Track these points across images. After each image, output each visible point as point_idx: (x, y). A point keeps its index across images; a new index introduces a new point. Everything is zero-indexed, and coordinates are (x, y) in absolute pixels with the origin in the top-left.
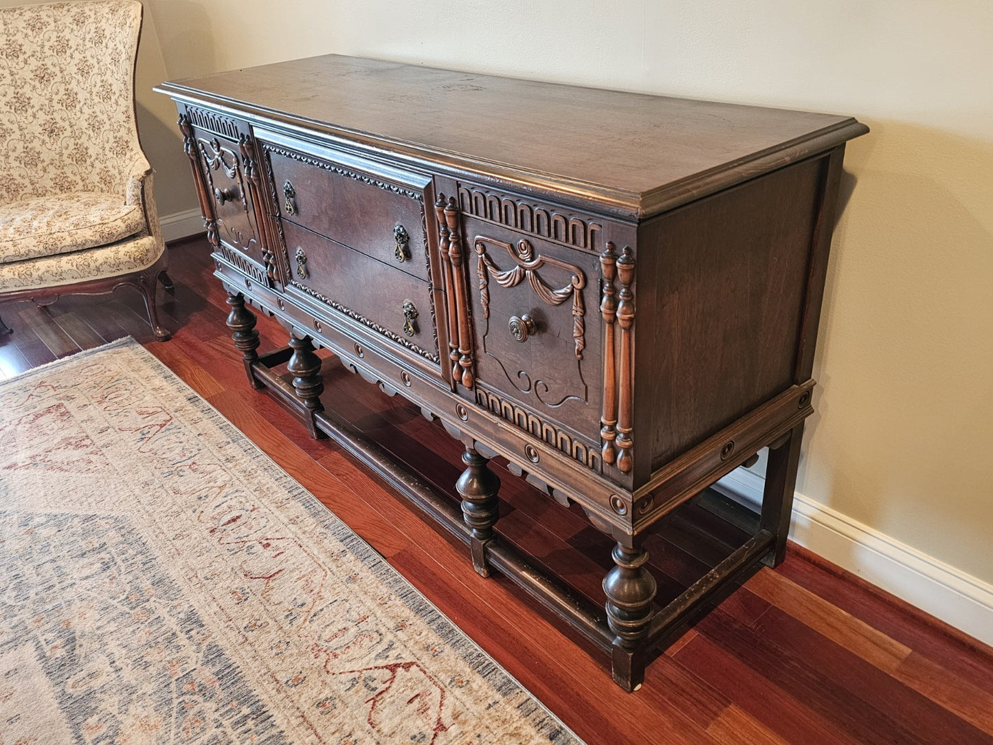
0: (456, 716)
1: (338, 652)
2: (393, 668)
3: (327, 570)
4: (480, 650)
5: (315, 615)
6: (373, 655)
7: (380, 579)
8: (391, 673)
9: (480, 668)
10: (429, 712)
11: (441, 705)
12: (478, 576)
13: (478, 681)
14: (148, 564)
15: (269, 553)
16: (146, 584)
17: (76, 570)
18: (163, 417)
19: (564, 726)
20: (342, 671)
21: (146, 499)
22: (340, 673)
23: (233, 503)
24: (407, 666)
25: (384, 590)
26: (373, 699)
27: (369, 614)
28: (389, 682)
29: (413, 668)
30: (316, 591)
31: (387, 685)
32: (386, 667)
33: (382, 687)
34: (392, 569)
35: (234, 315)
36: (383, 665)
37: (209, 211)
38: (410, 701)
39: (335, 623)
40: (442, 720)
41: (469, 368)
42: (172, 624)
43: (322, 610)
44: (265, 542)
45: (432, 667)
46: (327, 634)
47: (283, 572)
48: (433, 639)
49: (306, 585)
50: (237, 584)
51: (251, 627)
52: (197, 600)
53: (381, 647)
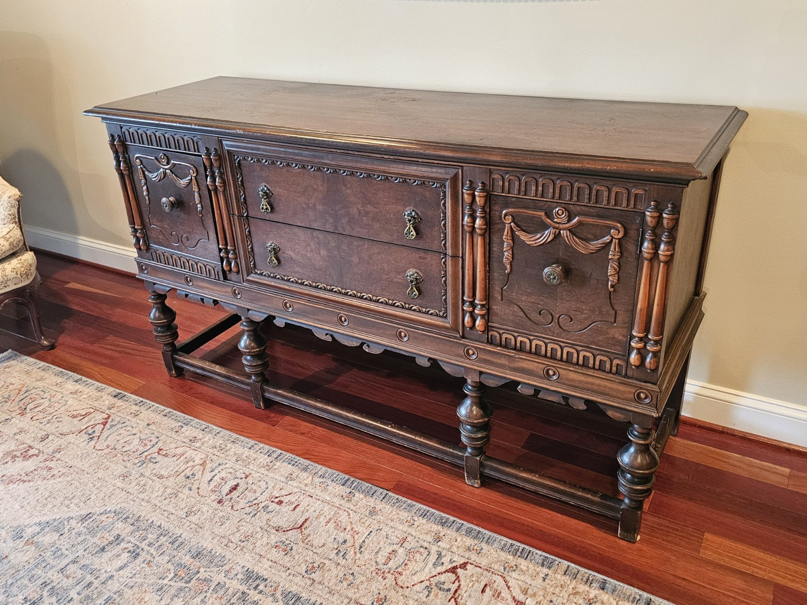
0: (525, 592)
1: (400, 570)
2: (453, 570)
3: (347, 510)
4: (510, 541)
5: (361, 547)
6: (430, 565)
7: (395, 507)
8: (454, 575)
9: (519, 553)
10: (503, 595)
11: (509, 588)
12: (472, 488)
13: (523, 564)
14: (176, 542)
15: (285, 509)
16: (187, 559)
17: (106, 564)
18: (100, 417)
19: (605, 578)
20: (413, 583)
21: (133, 488)
22: (413, 585)
23: (223, 474)
24: (464, 566)
25: (404, 515)
26: (452, 597)
27: (405, 535)
28: (457, 582)
29: (469, 567)
30: (349, 528)
31: (457, 584)
32: (447, 571)
33: (454, 587)
34: (400, 497)
35: (156, 311)
36: (444, 570)
37: (139, 220)
38: (483, 591)
39: (382, 549)
40: (517, 598)
41: (483, 316)
42: (235, 585)
43: (364, 542)
44: (277, 500)
45: (484, 562)
46: (381, 559)
47: (310, 520)
48: (469, 541)
49: (337, 526)
50: (274, 538)
51: (311, 570)
52: (246, 560)
53: (433, 558)
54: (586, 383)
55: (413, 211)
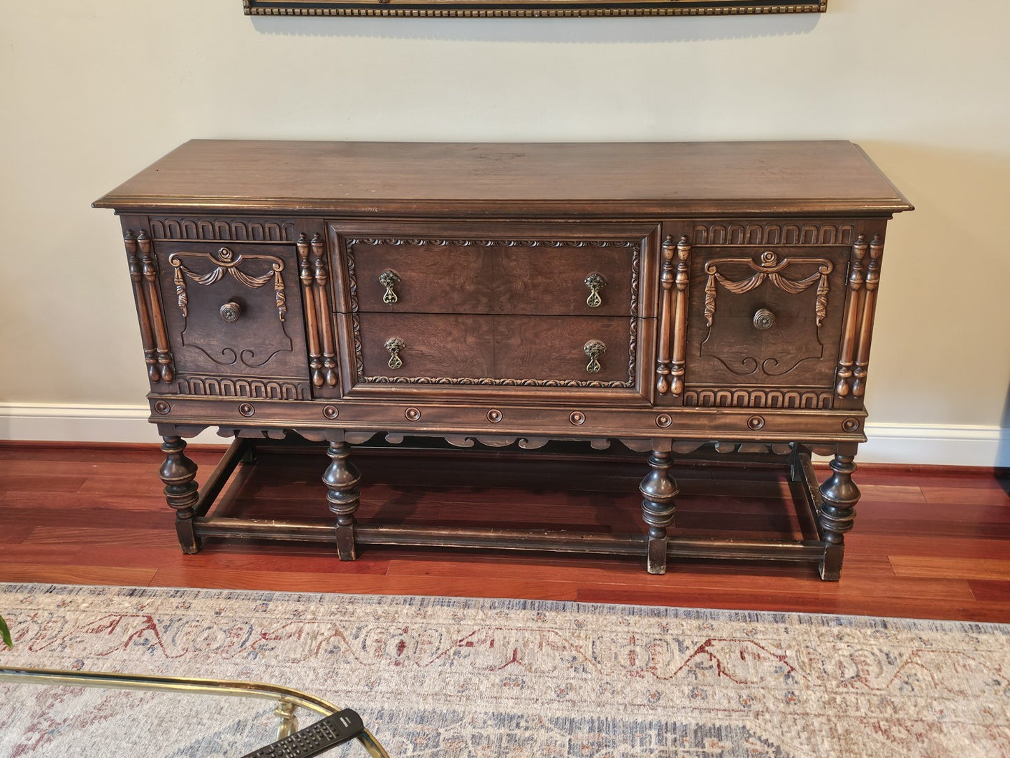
0: (779, 646)
1: (651, 665)
2: (702, 650)
3: (551, 630)
4: (733, 612)
5: (595, 659)
6: (676, 652)
7: (597, 614)
8: (706, 654)
9: (748, 619)
10: (762, 655)
11: (763, 648)
12: (657, 576)
13: (759, 626)
15: (481, 648)
16: (414, 727)
19: (836, 616)
20: (673, 673)
22: (675, 674)
23: (374, 636)
24: (708, 643)
25: (613, 618)
26: (719, 672)
27: (631, 635)
28: (713, 658)
29: (713, 642)
30: (566, 645)
31: (714, 661)
32: (696, 653)
33: (714, 662)
34: (595, 604)
36: (692, 653)
37: (163, 340)
38: (743, 658)
39: (618, 653)
40: (776, 654)
41: (679, 377)
42: (493, 731)
43: (593, 652)
44: (464, 643)
45: (724, 635)
46: (624, 662)
47: (519, 650)
48: (695, 622)
49: (554, 647)
50: (496, 678)
51: (561, 693)
52: (481, 708)
53: (675, 646)
54: (794, 424)
55: (598, 275)
